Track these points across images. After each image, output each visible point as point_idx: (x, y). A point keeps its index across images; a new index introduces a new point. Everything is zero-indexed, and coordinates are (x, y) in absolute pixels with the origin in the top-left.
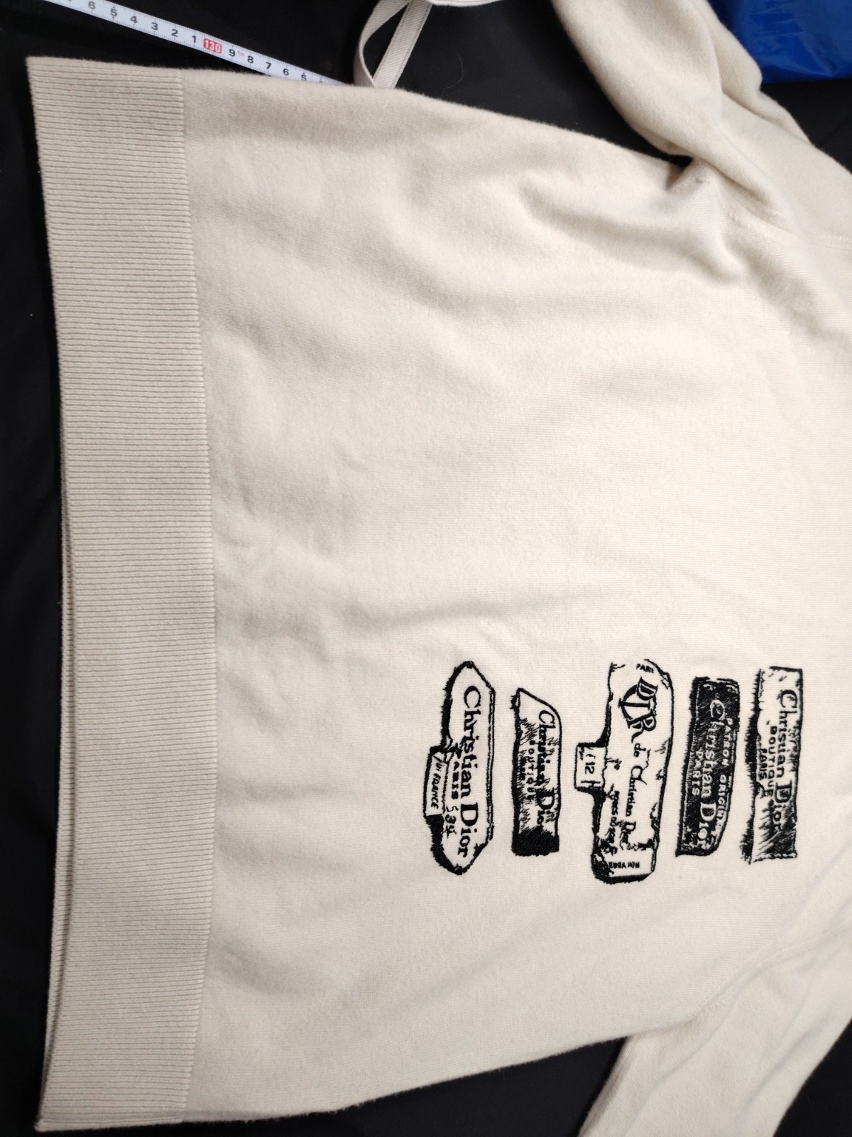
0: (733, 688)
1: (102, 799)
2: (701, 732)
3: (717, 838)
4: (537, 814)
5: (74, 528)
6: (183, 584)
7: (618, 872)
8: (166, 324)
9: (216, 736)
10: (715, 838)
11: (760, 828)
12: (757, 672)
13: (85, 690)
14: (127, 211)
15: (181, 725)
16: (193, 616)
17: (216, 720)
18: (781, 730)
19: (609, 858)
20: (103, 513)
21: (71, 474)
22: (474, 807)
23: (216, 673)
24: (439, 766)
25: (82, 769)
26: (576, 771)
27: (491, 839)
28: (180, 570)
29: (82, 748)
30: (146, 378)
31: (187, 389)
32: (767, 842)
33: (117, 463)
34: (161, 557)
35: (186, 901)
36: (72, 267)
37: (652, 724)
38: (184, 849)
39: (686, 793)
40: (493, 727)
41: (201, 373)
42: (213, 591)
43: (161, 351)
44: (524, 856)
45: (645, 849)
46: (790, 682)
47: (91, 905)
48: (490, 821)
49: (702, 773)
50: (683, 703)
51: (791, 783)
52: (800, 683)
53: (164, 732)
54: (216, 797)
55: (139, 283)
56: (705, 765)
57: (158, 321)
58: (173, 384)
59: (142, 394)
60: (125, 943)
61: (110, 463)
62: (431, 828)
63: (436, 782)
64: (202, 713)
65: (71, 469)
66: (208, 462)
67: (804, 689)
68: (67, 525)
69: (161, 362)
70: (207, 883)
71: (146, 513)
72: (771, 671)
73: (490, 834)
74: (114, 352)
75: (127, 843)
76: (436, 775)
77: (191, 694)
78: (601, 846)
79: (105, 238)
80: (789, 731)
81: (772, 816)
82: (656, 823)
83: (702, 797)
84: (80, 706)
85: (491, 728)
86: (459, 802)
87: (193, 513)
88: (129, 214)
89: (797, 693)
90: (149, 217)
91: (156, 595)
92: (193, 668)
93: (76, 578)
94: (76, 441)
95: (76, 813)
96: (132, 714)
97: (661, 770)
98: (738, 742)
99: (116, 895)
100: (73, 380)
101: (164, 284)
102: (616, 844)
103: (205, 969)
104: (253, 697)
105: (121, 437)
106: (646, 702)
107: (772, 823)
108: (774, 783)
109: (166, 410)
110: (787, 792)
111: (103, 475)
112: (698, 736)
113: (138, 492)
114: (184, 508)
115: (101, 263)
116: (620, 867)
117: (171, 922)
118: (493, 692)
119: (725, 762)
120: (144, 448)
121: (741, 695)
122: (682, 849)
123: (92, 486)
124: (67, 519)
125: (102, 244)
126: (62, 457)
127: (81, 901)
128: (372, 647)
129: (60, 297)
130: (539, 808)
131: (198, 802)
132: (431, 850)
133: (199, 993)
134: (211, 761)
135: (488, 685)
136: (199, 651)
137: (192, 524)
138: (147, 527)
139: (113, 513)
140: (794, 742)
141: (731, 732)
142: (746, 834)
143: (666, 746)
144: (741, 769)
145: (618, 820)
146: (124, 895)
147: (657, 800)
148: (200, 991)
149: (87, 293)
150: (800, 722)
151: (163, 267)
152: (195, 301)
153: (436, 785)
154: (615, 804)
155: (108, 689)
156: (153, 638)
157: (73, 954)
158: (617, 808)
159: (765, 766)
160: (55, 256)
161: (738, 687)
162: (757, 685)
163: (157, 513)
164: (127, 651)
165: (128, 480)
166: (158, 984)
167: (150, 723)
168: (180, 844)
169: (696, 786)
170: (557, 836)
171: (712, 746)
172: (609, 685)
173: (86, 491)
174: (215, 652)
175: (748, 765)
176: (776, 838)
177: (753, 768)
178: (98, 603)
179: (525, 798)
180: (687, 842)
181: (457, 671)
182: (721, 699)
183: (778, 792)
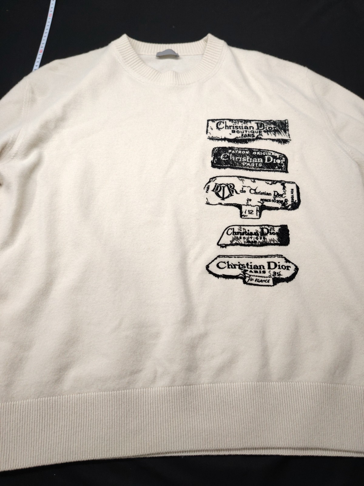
0: (216, 150)
1: (269, 435)
2: (234, 164)
3: (280, 155)
4: (271, 235)
5: (149, 451)
6: (173, 401)
7: (296, 199)
8: (59, 411)
9: (240, 383)
10: (280, 156)
11: (276, 136)
12: (209, 140)
13: (221, 444)
14: (9, 431)
15: (236, 399)
16: (187, 396)
17: (233, 383)
18: (233, 128)
19: (289, 202)
20: (143, 438)
21: (125, 454)
22: (269, 263)
23: (213, 384)
24: (252, 280)
25: (256, 444)
26: (252, 218)
27: (283, 256)
28: (167, 402)
29: (246, 445)
30: (83, 419)
31: (88, 401)
32: (281, 133)
33: (120, 433)
34: (162, 411)
35: (313, 394)
36: (33, 457)
37: (232, 185)
38: (290, 396)
39: (261, 169)
40: (234, 256)
41: (81, 395)
42: (176, 387)
43: (71, 414)
44: (289, 240)
45: (285, 187)
46: (213, 125)
47: (316, 438)
48: (274, 256)
49: (252, 163)
50: (222, 172)
51: (256, 123)
52: (213, 121)
53: (239, 407)
54: (267, 382)
55: (41, 425)
56: (249, 161)
57: (57, 415)
58: (85, 407)
59: (90, 422)
60: (332, 422)
61: (120, 436)
62: (278, 283)
63: (258, 281)
64: (230, 389)
65: (123, 454)
66: (119, 391)
67: (216, 119)
68: (148, 455)
69: (76, 413)
70: (305, 385)
71: (142, 419)
72: (208, 134)
73: (280, 256)
74: (71, 435)
75: (288, 422)
76: (255, 281)
77: (222, 395)
78: (285, 206)
79: (21, 441)
80: (233, 124)
81: (270, 131)
82: (274, 182)
83: (262, 162)
84: (228, 446)
85: (235, 256)
86: (267, 270)
87: (142, 397)
88: (10, 430)
89: (217, 121)
90: (12, 421)
91: (179, 413)
92: (210, 395)
93: (171, 450)
94: (111, 452)
95: (275, 447)
96: (231, 422)
97: (252, 181)
98: (238, 147)
99: (311, 427)
100: (84, 455)
101: (41, 413)
102: (283, 199)
103: (343, 384)
104: (223, 367)
105: (108, 431)
106: (222, 188)
107: (273, 131)
108: (256, 131)
109: (97, 411)
110: (260, 125)
111: (125, 439)
112: (237, 165)
113: (133, 423)
114: (140, 401)
115: (31, 443)
116: (293, 198)
117: (322, 401)
118: (219, 256)
119: (247, 152)
120: (113, 421)
121: (219, 147)
122: (285, 170)
123: (130, 444)
124: (145, 455)
125: (23, 443)
126: (118, 458)
127: (314, 443)
128: (201, 312)
129: (47, 462)
130: (269, 234)
131: (269, 390)
132: (288, 282)
133: (353, 387)
134: (251, 385)
135: (216, 259)
136: (203, 392)
137: (147, 397)
138: (149, 418)
139: (143, 434)
140: (239, 122)
141: (234, 150)
142: (278, 142)
143: (241, 179)
144: (250, 145)
145: (273, 199)
146: (311, 423)
147: (264, 182)
148: (352, 386)
149: (45, 449)
150: (230, 120)
151: (34, 413)
152: (49, 398)
153: (260, 281)
154: (266, 200)
155: (220, 433)
156: (198, 413)
157: (338, 446)
158: (268, 200)
159: (249, 135)
160: (28, 465)
161: (215, 148)
162: (214, 139)
163: (142, 413)
164: (203, 425)
165: (128, 427)
166: (350, 406)
167: (235, 413)
168: (288, 398)
169: (258, 165)
170: (281, 226)
171: (241, 158)
172: (215, 205)
173: (133, 447)
174: (204, 384)
175: (249, 142)
176: (280, 129)
177: (250, 140)
178: (182, 439)
179: (264, 241)
180: (282, 168)
181: (210, 272)
182: (221, 155)
183: (260, 128)
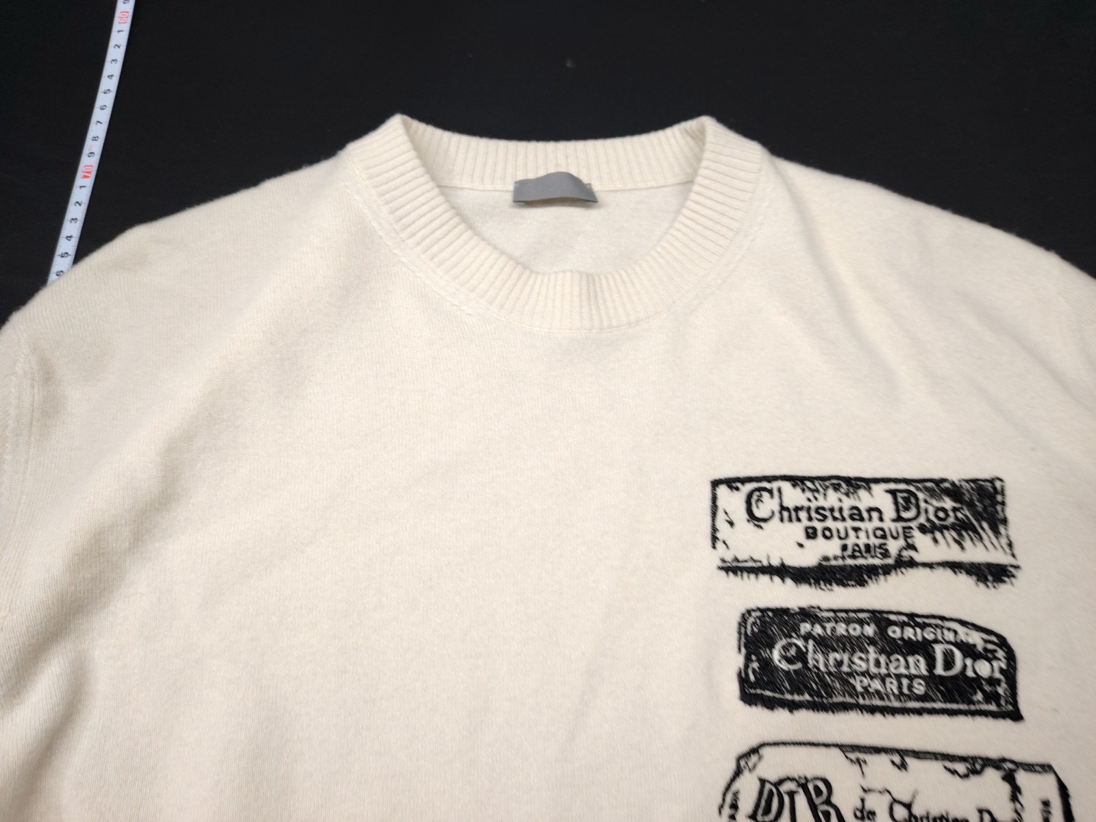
0: (751, 620)
2: (826, 686)
3: (987, 636)
12: (723, 573)
18: (810, 519)
32: (983, 534)
37: (821, 786)
39: (923, 706)
45: (1019, 791)
46: (733, 502)
49: (889, 675)
50: (781, 723)
51: (889, 491)
52: (732, 483)
56: (876, 671)
72: (719, 546)
83: (926, 673)
89: (749, 488)
97: (893, 763)
98: (835, 606)
106: (786, 799)
107: (953, 527)
108: (893, 526)
110: (903, 498)
119: (870, 630)
121: (762, 605)
122: (1010, 707)
140: (827, 487)
141: (822, 623)
142: (974, 576)
143: (853, 756)
144: (877, 595)
150: (796, 481)
159: (868, 547)
161: (749, 612)
162: (742, 569)
169: (910, 687)
171: (846, 657)
175: (870, 581)
176: (975, 515)
177: (873, 571)
180: (997, 699)
182: (771, 647)
183: (905, 515)
